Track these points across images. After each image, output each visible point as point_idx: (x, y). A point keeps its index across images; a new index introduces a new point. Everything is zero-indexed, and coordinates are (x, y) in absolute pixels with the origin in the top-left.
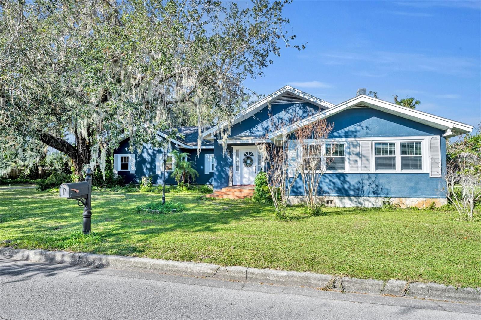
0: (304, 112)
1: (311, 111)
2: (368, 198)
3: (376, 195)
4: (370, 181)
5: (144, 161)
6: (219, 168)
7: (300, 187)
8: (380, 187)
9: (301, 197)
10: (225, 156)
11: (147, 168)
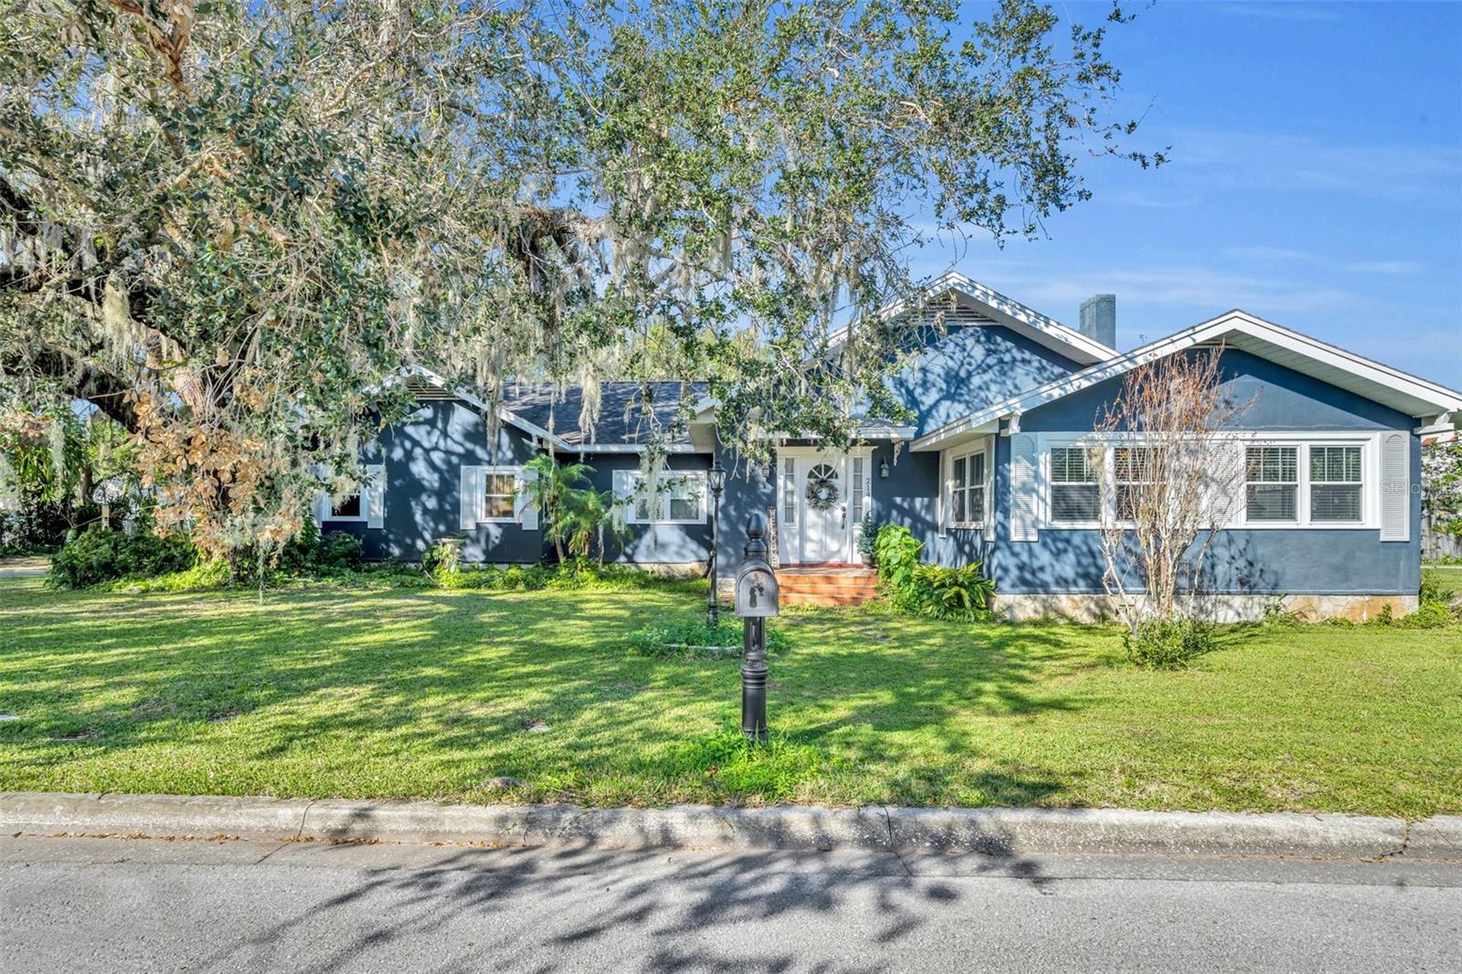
0: (989, 352)
1: (1008, 350)
2: (1226, 597)
3: (1246, 589)
4: (1234, 550)
5: (416, 488)
6: (733, 513)
7: (1042, 569)
8: (1259, 566)
9: (1044, 596)
10: (753, 478)
11: (426, 511)
